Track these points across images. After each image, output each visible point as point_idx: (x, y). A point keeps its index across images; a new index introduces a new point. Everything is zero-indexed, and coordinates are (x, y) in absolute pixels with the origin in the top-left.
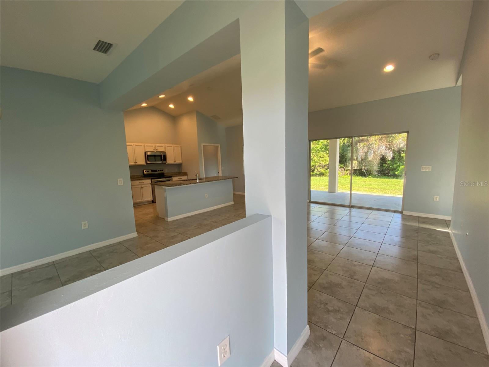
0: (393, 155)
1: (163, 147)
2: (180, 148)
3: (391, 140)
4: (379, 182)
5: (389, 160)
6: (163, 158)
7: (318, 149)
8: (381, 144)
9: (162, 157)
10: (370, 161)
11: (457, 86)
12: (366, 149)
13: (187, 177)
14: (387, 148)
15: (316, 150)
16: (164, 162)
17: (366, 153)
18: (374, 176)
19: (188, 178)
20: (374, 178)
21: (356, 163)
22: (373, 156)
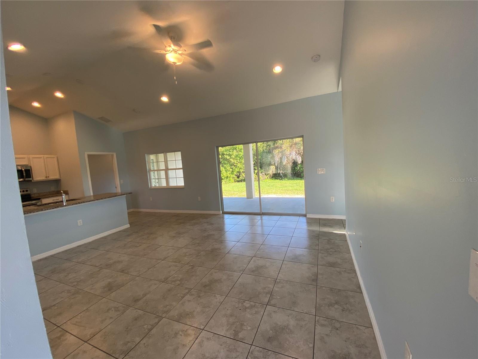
0: (302, 160)
1: (25, 159)
2: (55, 159)
3: (299, 146)
4: (292, 184)
5: (299, 164)
6: (24, 174)
7: (241, 156)
8: (292, 150)
9: (24, 172)
10: (285, 165)
11: (338, 91)
12: (280, 155)
13: (69, 196)
14: (297, 153)
15: (239, 157)
16: (27, 179)
17: (281, 158)
18: (289, 179)
19: (69, 198)
20: (289, 180)
21: (274, 167)
22: (287, 161)
